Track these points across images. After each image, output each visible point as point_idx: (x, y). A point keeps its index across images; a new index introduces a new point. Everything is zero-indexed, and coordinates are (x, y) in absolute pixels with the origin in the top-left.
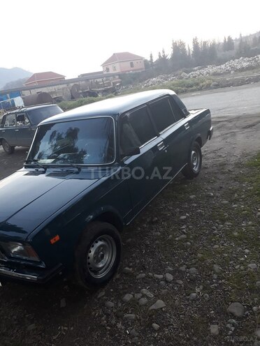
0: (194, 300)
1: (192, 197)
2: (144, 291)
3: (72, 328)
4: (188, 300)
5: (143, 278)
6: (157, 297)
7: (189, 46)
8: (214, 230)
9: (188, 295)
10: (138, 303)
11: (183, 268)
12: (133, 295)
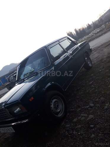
0: (107, 109)
1: (92, 75)
2: (82, 115)
3: (53, 142)
4: (104, 110)
5: (80, 110)
6: (88, 115)
7: (74, 33)
8: (106, 81)
9: (103, 108)
10: (80, 120)
11: (97, 100)
12: (78, 118)
